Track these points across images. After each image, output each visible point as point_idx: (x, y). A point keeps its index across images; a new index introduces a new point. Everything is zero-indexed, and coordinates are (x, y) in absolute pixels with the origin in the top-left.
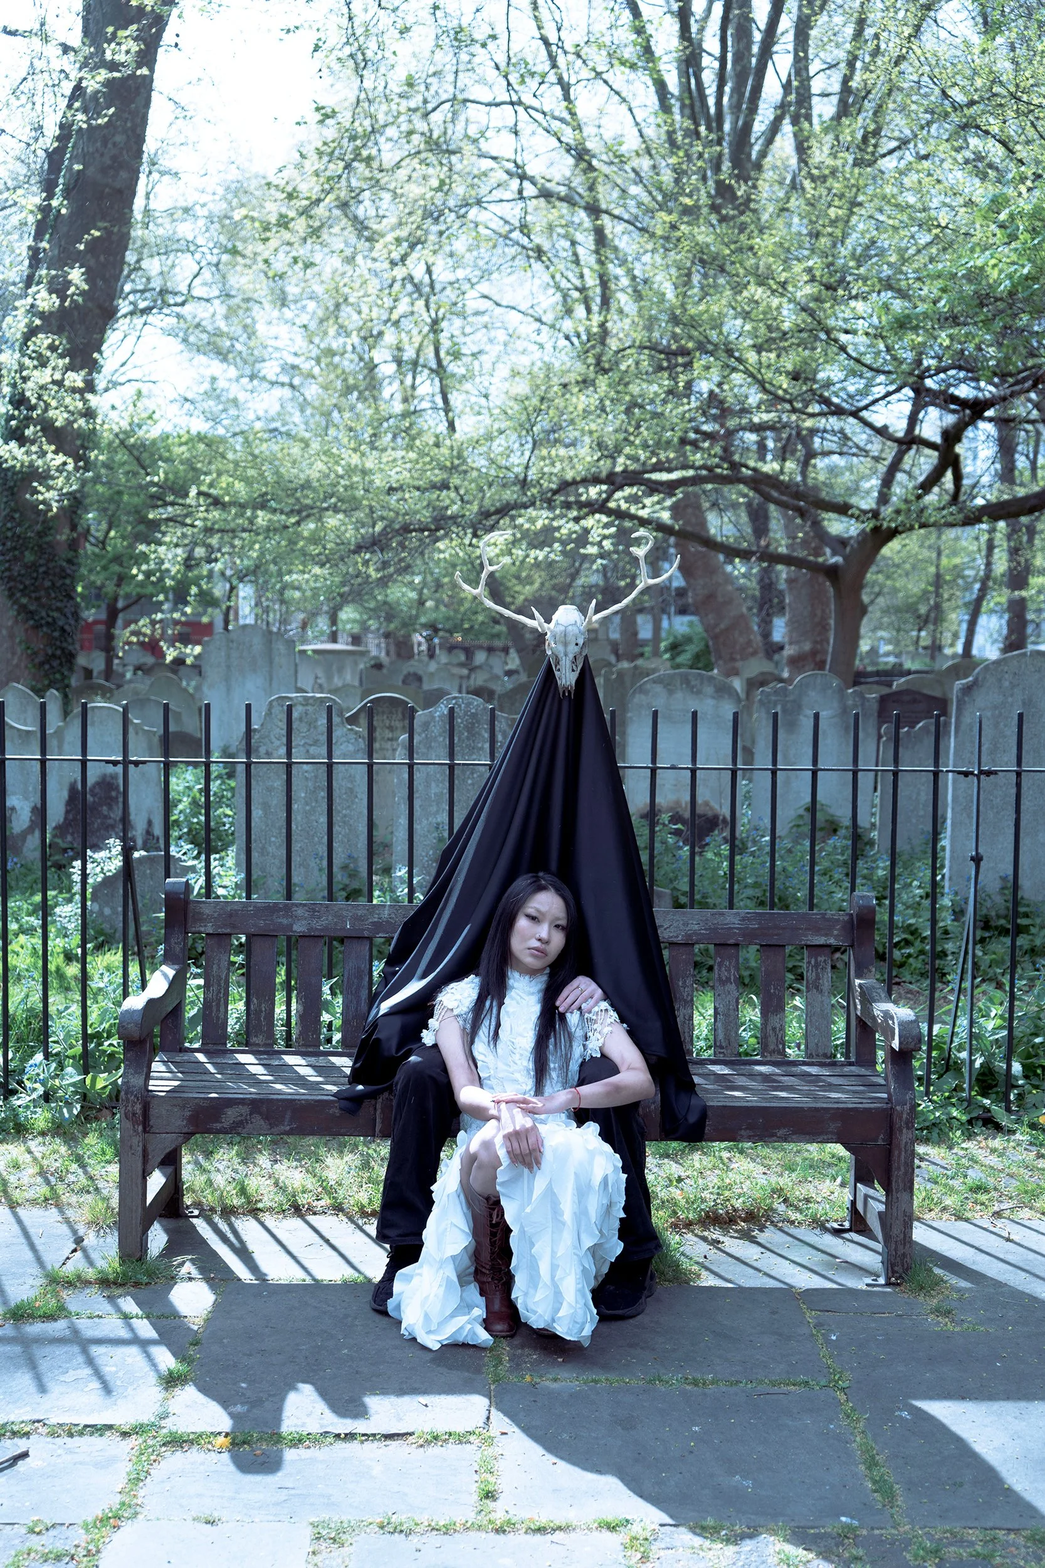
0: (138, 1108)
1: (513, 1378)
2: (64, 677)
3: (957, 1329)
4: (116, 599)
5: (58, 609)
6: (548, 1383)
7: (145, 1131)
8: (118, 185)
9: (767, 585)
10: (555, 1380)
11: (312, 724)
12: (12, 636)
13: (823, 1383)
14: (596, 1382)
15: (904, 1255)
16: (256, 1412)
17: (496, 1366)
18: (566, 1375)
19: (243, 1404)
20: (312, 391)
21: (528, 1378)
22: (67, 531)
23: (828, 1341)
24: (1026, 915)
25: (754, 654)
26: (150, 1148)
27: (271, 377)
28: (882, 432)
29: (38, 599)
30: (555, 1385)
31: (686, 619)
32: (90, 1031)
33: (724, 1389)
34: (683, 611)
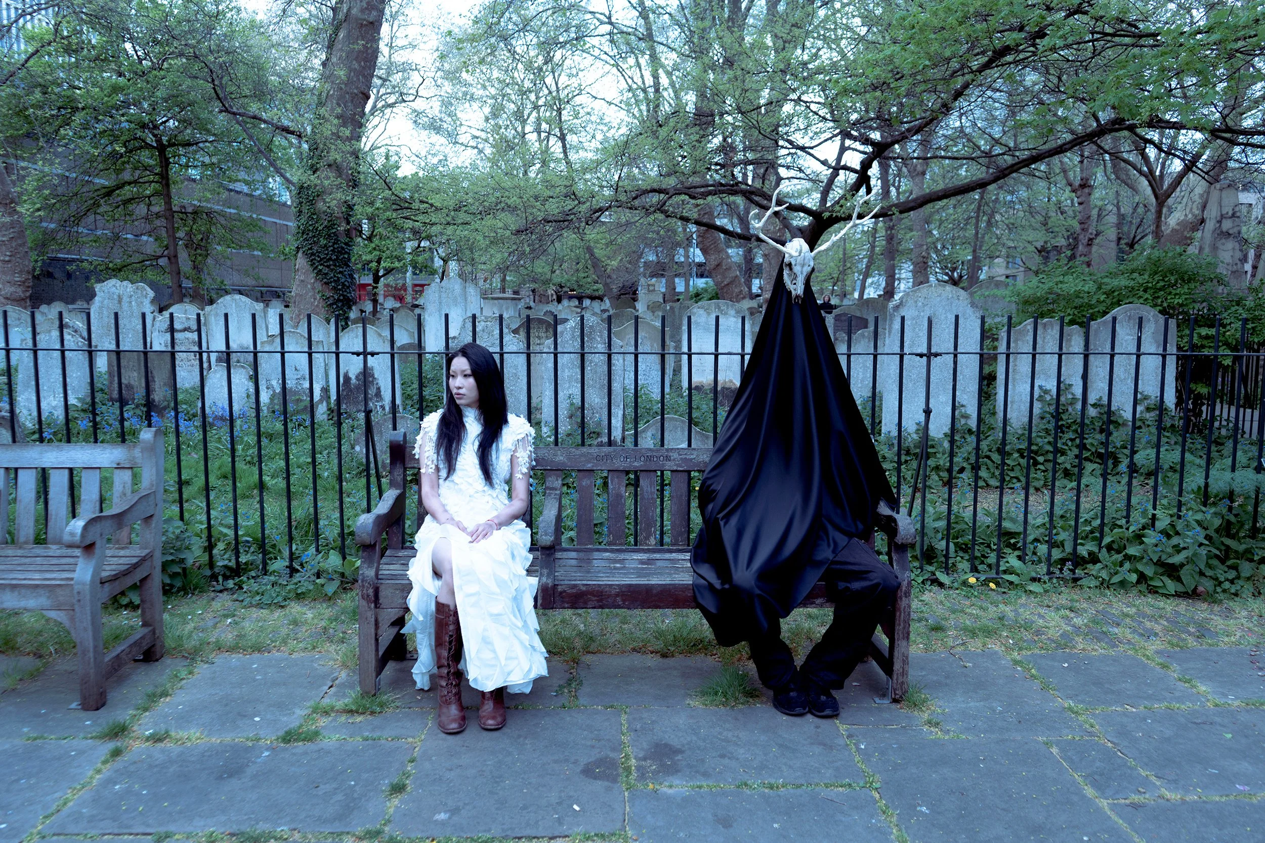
0: (371, 592)
1: (640, 786)
2: (345, 312)
3: (947, 737)
4: (378, 271)
5: (341, 272)
6: (665, 789)
7: (376, 607)
8: (371, 20)
9: (749, 258)
10: (671, 787)
11: (490, 333)
12: (313, 288)
13: (861, 784)
14: (700, 787)
15: (903, 683)
16: (455, 818)
17: (627, 776)
18: (678, 782)
19: (445, 812)
20: (488, 151)
21: (651, 786)
22: (344, 224)
23: (858, 749)
24: (933, 447)
25: (744, 298)
26: (380, 619)
27: (465, 142)
28: (824, 163)
29: (328, 266)
30: (670, 791)
31: (703, 280)
32: (346, 531)
33: (792, 791)
34: (702, 276)
